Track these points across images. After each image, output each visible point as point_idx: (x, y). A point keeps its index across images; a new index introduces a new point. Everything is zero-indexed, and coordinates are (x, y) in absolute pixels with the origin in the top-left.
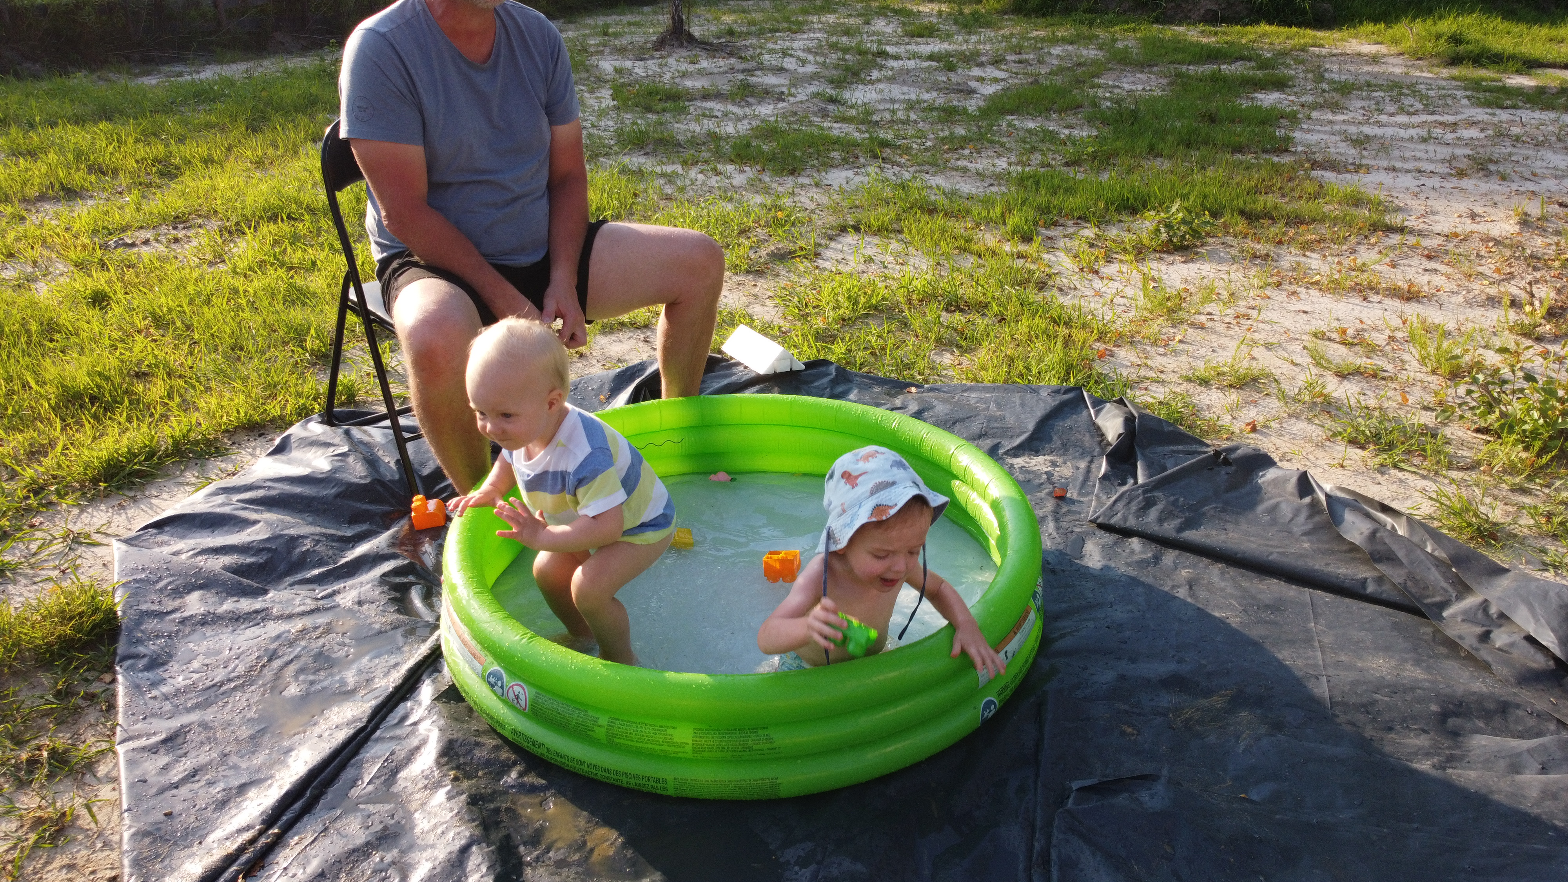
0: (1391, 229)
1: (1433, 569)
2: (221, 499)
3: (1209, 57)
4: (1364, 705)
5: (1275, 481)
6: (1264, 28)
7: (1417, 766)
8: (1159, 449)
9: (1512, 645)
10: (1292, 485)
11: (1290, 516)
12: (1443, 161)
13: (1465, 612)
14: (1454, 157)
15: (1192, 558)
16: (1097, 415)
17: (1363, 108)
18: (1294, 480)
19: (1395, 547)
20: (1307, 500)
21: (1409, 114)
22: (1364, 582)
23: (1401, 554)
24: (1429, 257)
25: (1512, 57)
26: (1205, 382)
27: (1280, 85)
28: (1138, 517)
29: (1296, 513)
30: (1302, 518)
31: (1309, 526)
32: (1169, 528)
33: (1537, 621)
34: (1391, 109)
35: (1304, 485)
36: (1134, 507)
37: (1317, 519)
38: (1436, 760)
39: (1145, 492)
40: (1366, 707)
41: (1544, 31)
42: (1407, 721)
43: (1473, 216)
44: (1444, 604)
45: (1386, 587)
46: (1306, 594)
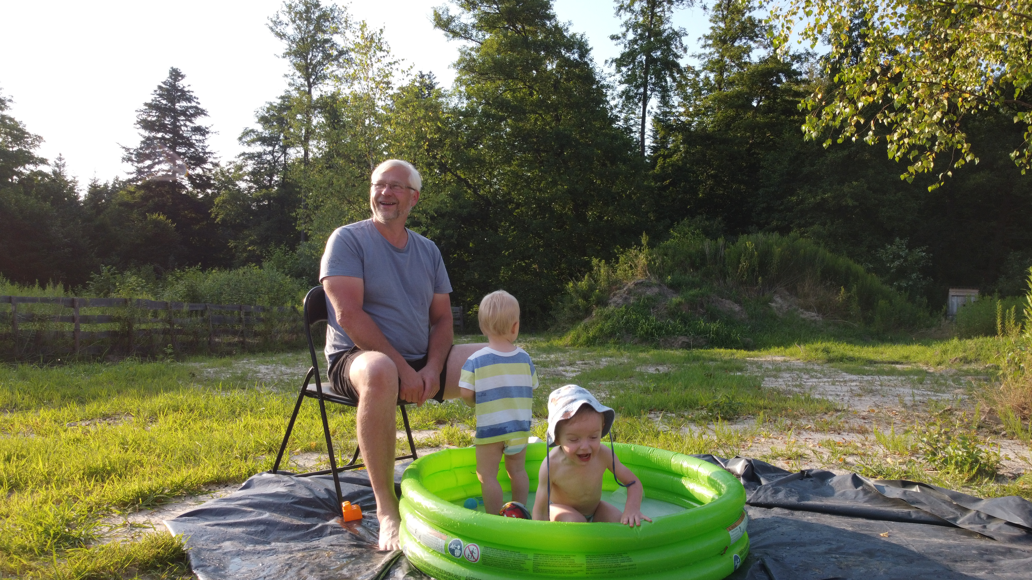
0: (837, 411)
1: (943, 504)
2: (225, 503)
3: (694, 360)
4: (937, 553)
5: (839, 482)
6: (717, 350)
7: (977, 574)
8: (769, 475)
9: (1000, 528)
10: (849, 482)
11: (854, 496)
12: (847, 392)
13: (968, 519)
14: (852, 391)
15: (810, 513)
16: (726, 465)
17: (790, 377)
18: (850, 479)
19: (918, 498)
20: (860, 488)
21: (816, 378)
22: (909, 513)
23: (923, 500)
24: (864, 418)
25: (859, 358)
26: (774, 458)
27: (740, 369)
28: (773, 497)
29: (857, 494)
30: (861, 495)
31: (867, 499)
32: (793, 500)
33: (1008, 514)
34: (807, 377)
35: (857, 481)
36: (769, 493)
37: (869, 495)
38: (986, 571)
39: (772, 486)
40: (939, 554)
41: (871, 349)
42: (963, 559)
43: (877, 406)
44: (955, 519)
45: (922, 514)
46: (881, 522)
